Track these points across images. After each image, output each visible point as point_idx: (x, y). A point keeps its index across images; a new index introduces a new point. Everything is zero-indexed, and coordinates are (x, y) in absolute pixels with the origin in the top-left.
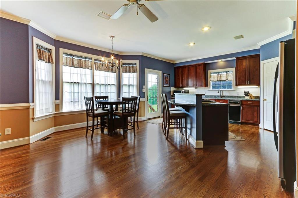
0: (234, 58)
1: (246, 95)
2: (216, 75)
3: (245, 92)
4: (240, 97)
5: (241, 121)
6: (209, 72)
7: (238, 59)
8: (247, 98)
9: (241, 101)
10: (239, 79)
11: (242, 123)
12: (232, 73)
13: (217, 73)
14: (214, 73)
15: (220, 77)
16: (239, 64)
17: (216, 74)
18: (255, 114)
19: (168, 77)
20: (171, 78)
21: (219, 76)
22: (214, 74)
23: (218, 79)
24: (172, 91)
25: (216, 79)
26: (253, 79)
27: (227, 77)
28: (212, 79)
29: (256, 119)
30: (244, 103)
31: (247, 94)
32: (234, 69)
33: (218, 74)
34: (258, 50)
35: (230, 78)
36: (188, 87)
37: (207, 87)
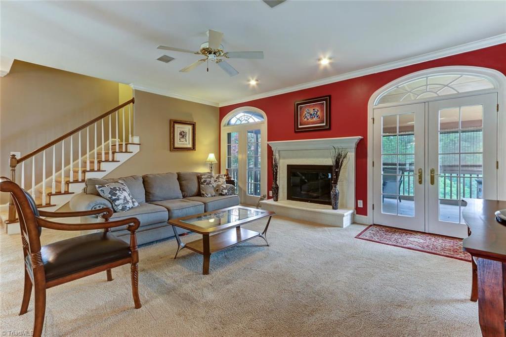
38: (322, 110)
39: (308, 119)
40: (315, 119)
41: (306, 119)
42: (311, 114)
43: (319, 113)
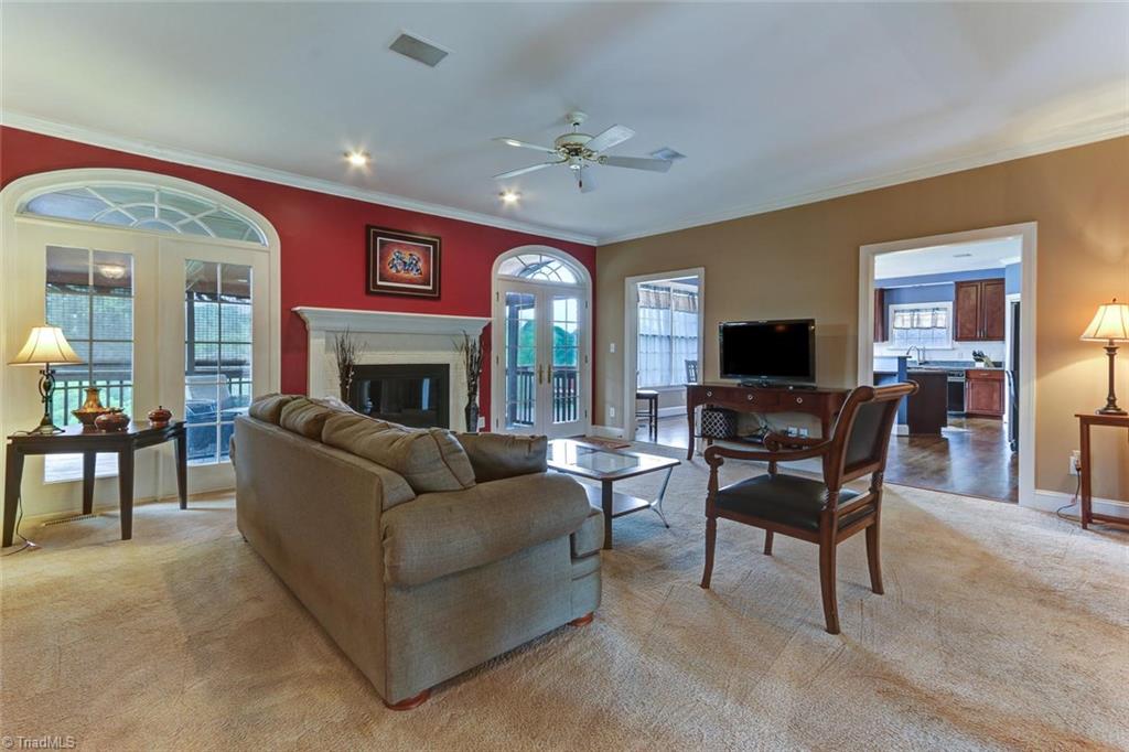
0: (952, 283)
1: (977, 360)
2: (907, 316)
3: (974, 354)
4: (965, 363)
5: (965, 411)
6: (892, 308)
7: (959, 285)
8: (980, 365)
9: (967, 371)
10: (963, 326)
11: (969, 416)
12: (945, 312)
13: (911, 311)
14: (903, 311)
15: (918, 319)
16: (961, 296)
17: (909, 314)
18: (996, 396)
21: (916, 317)
22: (904, 314)
23: (912, 324)
25: (908, 325)
26: (992, 326)
27: (934, 320)
28: (898, 323)
29: (996, 407)
30: (972, 375)
31: (979, 357)
32: (950, 305)
33: (913, 313)
34: (1003, 270)
35: (940, 324)
37: (886, 342)
38: (427, 262)
39: (398, 271)
40: (413, 274)
41: (394, 271)
42: (405, 263)
43: (420, 264)
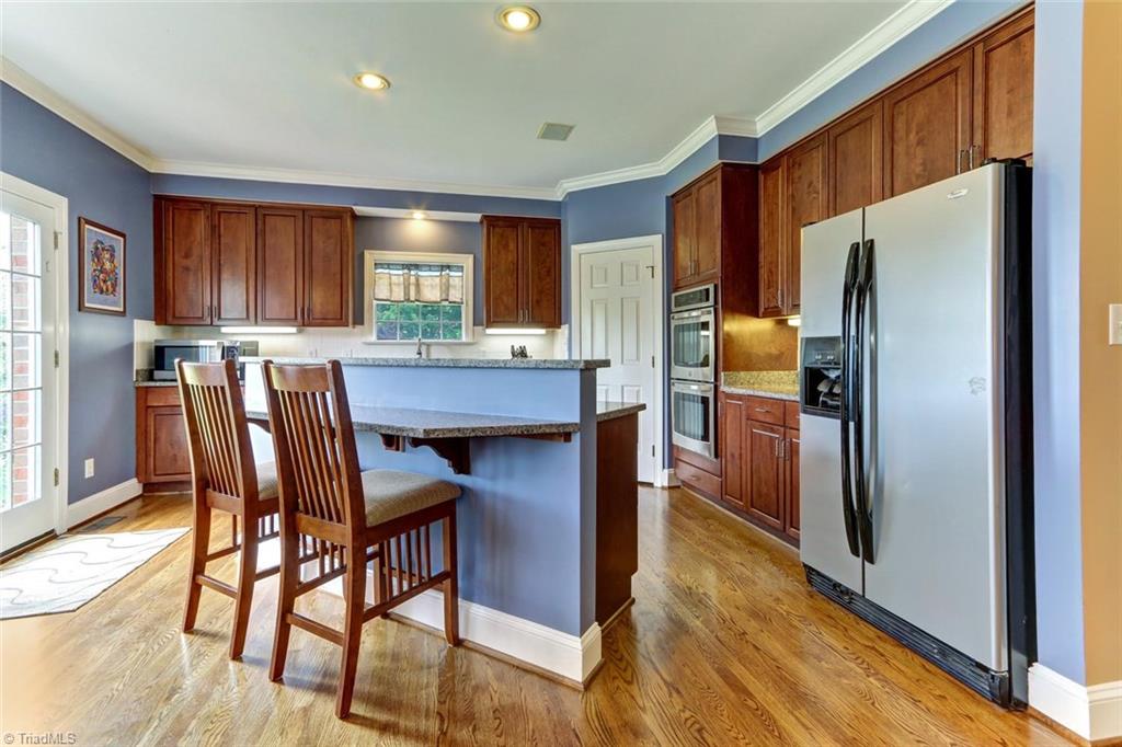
0: (476, 217)
2: (398, 275)
6: (370, 257)
7: (491, 222)
10: (497, 299)
12: (460, 274)
13: (402, 266)
14: (389, 266)
15: (418, 285)
16: (494, 242)
17: (400, 272)
19: (112, 251)
20: (130, 256)
21: (413, 279)
22: (392, 272)
23: (407, 293)
24: (143, 344)
25: (399, 294)
26: (538, 302)
27: (446, 287)
28: (382, 291)
32: (468, 261)
33: (406, 271)
35: (455, 295)
36: (256, 323)
37: (360, 327)
